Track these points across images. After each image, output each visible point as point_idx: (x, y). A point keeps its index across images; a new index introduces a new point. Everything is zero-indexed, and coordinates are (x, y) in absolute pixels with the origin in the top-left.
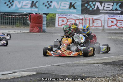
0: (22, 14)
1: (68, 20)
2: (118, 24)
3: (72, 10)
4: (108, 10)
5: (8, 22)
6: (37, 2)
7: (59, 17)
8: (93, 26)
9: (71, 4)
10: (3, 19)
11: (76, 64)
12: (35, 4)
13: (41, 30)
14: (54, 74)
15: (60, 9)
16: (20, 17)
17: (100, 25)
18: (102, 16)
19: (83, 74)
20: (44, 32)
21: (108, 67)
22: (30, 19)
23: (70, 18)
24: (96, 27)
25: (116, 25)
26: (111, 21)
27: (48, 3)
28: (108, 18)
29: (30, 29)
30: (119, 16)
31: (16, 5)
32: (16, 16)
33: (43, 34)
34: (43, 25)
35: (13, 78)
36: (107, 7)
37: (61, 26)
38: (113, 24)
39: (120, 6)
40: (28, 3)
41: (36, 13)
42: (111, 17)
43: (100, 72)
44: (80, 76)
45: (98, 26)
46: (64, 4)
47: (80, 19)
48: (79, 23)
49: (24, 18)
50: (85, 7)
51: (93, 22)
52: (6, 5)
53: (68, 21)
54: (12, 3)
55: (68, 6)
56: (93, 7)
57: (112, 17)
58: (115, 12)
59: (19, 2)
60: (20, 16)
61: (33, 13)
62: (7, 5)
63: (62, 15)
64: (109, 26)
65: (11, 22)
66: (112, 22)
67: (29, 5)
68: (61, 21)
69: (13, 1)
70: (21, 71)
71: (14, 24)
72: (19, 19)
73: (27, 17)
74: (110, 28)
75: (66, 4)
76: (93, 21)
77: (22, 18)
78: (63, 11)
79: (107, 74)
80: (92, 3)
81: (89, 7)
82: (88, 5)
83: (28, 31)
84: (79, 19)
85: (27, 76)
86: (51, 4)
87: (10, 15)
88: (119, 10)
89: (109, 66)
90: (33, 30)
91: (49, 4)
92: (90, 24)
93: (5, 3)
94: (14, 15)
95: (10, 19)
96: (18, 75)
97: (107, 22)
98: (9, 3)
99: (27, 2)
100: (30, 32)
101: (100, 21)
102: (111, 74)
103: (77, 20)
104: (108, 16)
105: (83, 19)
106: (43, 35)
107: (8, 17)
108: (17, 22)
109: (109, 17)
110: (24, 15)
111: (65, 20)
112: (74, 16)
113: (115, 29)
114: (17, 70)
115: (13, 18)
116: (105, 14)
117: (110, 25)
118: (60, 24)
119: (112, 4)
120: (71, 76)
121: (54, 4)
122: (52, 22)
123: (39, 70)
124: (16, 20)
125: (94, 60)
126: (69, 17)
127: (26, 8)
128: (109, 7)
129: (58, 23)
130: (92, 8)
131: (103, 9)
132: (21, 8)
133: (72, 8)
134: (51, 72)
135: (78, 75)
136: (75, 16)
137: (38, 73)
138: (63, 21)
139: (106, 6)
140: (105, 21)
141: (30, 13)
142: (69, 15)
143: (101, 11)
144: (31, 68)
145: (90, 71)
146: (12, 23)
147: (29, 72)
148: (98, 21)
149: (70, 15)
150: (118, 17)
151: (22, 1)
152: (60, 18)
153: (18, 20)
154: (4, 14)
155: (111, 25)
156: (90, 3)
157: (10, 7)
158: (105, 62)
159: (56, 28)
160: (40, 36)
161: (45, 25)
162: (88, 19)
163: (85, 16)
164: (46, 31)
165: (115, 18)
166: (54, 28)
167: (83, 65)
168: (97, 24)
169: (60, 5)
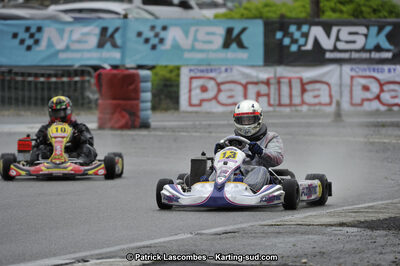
0: (69, 72)
2: (386, 97)
3: (234, 52)
4: (351, 51)
6: (117, 30)
7: (191, 78)
8: (303, 103)
10: (9, 88)
11: (272, 229)
12: (112, 36)
13: (136, 123)
15: (193, 49)
16: (65, 79)
17: (327, 100)
18: (330, 71)
19: (304, 261)
20: (145, 126)
21: (380, 236)
22: (99, 84)
23: (229, 79)
24: (312, 108)
25: (378, 97)
26: (360, 88)
28: (352, 78)
29: (100, 119)
30: (386, 71)
31: (49, 40)
32: (49, 76)
33: (144, 132)
34: (142, 105)
36: (347, 42)
37: (200, 105)
38: (368, 95)
39: (390, 37)
40: (88, 34)
41: (115, 67)
42: (361, 73)
43: (356, 251)
45: (320, 104)
46: (208, 34)
47: (263, 82)
48: (259, 95)
49: (76, 82)
50: (276, 42)
51: (304, 91)
52: (17, 41)
53: (219, 91)
54: (37, 36)
56: (302, 41)
57: (364, 74)
58: (375, 55)
59: (61, 32)
60: (63, 76)
61: (108, 67)
62: (22, 42)
63: (202, 71)
64: (354, 102)
66: (366, 88)
67: (94, 41)
68: (198, 91)
69: (39, 29)
70: (100, 254)
72: (60, 86)
73: (87, 78)
74: (359, 108)
75: (213, 34)
76: (304, 87)
77: (69, 83)
79: (378, 257)
80: (299, 29)
81: (287, 41)
82: (284, 36)
83: (94, 126)
84: (255, 80)
86: (163, 34)
87: (30, 75)
88: (388, 51)
89: (384, 232)
92: (294, 97)
93: (15, 36)
97: (348, 89)
98: (27, 35)
99: (86, 30)
100: (101, 127)
101: (325, 87)
102: (391, 257)
103: (250, 87)
104: (352, 70)
105: (272, 81)
106: (144, 136)
107: (23, 82)
109: (353, 74)
110: (77, 73)
111: (211, 85)
112: (241, 73)
113: (377, 112)
115: (42, 83)
116: (341, 65)
117: (357, 100)
118: (195, 101)
119: (363, 30)
121: (173, 35)
122: (167, 94)
124: (49, 89)
125: (330, 215)
126: (224, 75)
127: (82, 50)
128: (354, 42)
129: (190, 98)
130: (300, 47)
131: (335, 49)
132: (67, 49)
133: (234, 46)
136: (244, 74)
139: (344, 36)
140: (341, 86)
141: (96, 68)
142: (223, 68)
143: (328, 55)
145: (323, 250)
146: (36, 99)
148: (318, 86)
149: (226, 70)
150: (386, 73)
151: (68, 28)
152: (193, 80)
153: (57, 89)
154: (10, 72)
155: (363, 100)
157: (29, 48)
158: (366, 221)
159: (184, 112)
160: (134, 140)
161: (149, 105)
162: (287, 80)
163: (275, 73)
164: (153, 124)
165: (375, 74)
166: (176, 114)
167: (297, 232)
168: (316, 97)
169: (195, 36)
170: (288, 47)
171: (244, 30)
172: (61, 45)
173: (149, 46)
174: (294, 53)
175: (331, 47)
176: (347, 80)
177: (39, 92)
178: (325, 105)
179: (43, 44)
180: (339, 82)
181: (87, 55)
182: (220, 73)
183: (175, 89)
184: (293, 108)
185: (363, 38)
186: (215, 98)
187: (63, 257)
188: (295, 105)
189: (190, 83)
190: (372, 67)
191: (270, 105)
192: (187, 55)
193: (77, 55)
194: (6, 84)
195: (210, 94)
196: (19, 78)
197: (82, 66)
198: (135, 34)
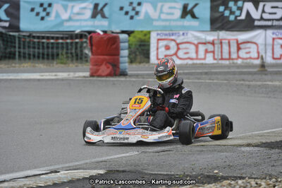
0: (72, 35)
1: (181, 46)
3: (189, 21)
4: (273, 20)
5: (39, 53)
6: (106, 5)
7: (158, 40)
8: (239, 57)
9: (185, 7)
10: (29, 47)
11: (198, 148)
12: (102, 9)
13: (117, 72)
14: (146, 171)
15: (159, 19)
16: (69, 41)
17: (256, 55)
18: (258, 35)
19: (216, 171)
20: (124, 74)
21: (275, 153)
22: (91, 45)
23: (185, 40)
24: (245, 61)
26: (279, 46)
27: (131, 8)
28: (274, 39)
29: (91, 69)
32: (57, 38)
33: (122, 79)
34: (121, 59)
35: (50, 183)
36: (270, 14)
40: (85, 8)
41: (105, 32)
42: (280, 36)
43: (256, 165)
44: (208, 176)
45: (250, 58)
46: (170, 8)
47: (209, 43)
48: (206, 51)
49: (77, 43)
50: (219, 14)
51: (239, 49)
52: (34, 13)
53: (178, 49)
54: (48, 10)
56: (238, 13)
60: (67, 38)
61: (99, 31)
62: (38, 14)
63: (166, 35)
64: (275, 56)
65: (46, 53)
68: (163, 49)
69: (50, 5)
70: (70, 167)
71: (53, 59)
72: (65, 46)
73: (84, 40)
74: (278, 61)
75: (174, 8)
76: (239, 46)
77: (72, 43)
78: (167, 23)
79: (271, 169)
80: (235, 4)
81: (227, 13)
82: (225, 10)
83: (88, 74)
84: (204, 41)
85: (84, 178)
86: (138, 9)
87: (43, 38)
89: (277, 150)
90: (98, 70)
91: (134, 9)
92: (232, 53)
93: (32, 10)
94: (53, 38)
95: (43, 46)
96: (63, 176)
97: (271, 47)
98: (42, 9)
99: (83, 5)
100: (92, 75)
101: (254, 46)
103: (200, 46)
104: (273, 34)
105: (216, 42)
106: (122, 81)
107: (39, 42)
108: (60, 52)
109: (274, 36)
110: (77, 36)
111: (173, 44)
112: (193, 36)
114: (60, 166)
115: (52, 43)
116: (266, 30)
117: (277, 55)
118: (161, 56)
120: (187, 176)
121: (146, 9)
122: (141, 50)
123: (111, 165)
124: (57, 48)
125: (240, 138)
126: (182, 37)
127: (81, 20)
128: (275, 13)
129: (157, 54)
130: (236, 17)
131: (262, 19)
132: (70, 19)
133: (189, 17)
134: (139, 169)
135: (201, 174)
136: (195, 37)
137: (109, 172)
138: (167, 48)
139: (268, 9)
140: (265, 45)
141: (90, 32)
142: (181, 33)
143: (257, 23)
144: (93, 160)
145: (231, 164)
146: (48, 55)
147: (89, 169)
148: (249, 45)
149: (183, 34)
151: (70, 4)
152: (160, 41)
153: (63, 48)
154: (29, 36)
155: (281, 55)
156: (231, 4)
157: (42, 19)
158: (267, 143)
159: (152, 64)
160: (114, 84)
161: (127, 59)
162: (227, 41)
163: (218, 36)
164: (129, 73)
166: (147, 65)
167: (215, 150)
168: (247, 53)
169: (161, 10)
171: (196, 5)
172: (65, 16)
173: (128, 17)
174: (232, 21)
175: (259, 17)
176: (270, 41)
177: (50, 50)
178: (254, 59)
179: (53, 15)
180: (264, 43)
182: (179, 36)
183: (146, 48)
184: (231, 61)
185: (281, 10)
186: (176, 54)
187: (42, 169)
188: (233, 59)
189: (158, 43)
191: (215, 59)
192: (155, 23)
193: (77, 24)
194: (26, 44)
195: (172, 51)
196: (36, 40)
197: (82, 31)
198: (119, 8)
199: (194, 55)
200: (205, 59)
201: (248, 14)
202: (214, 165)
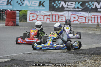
2: (79, 20)
4: (71, 8)
7: (30, 14)
8: (58, 21)
12: (10, 2)
13: (15, 24)
14: (25, 60)
15: (31, 6)
18: (66, 13)
19: (50, 61)
20: (17, 25)
22: (6, 15)
23: (40, 14)
24: (61, 22)
25: (77, 20)
26: (73, 17)
28: (71, 15)
29: (6, 23)
33: (17, 27)
34: (17, 20)
36: (70, 6)
37: (32, 21)
38: (75, 19)
39: (81, 5)
41: (11, 10)
42: (73, 14)
43: (64, 59)
44: (47, 63)
45: (63, 21)
46: (35, 2)
47: (48, 15)
48: (47, 18)
49: (1, 14)
50: (52, 5)
51: (59, 18)
53: (37, 17)
55: (38, 4)
56: (59, 5)
57: (74, 14)
58: (77, 9)
61: (9, 10)
63: (33, 12)
66: (74, 18)
68: (32, 17)
73: (4, 13)
74: (73, 23)
75: (36, 2)
78: (34, 8)
79: (69, 61)
80: (58, 2)
81: (55, 5)
82: (54, 4)
83: (4, 25)
84: (46, 15)
85: (3, 62)
86: (23, 2)
88: (80, 8)
89: (72, 54)
90: (8, 24)
91: (22, 2)
97: (70, 18)
100: (6, 25)
101: (64, 17)
102: (73, 61)
103: (45, 16)
104: (71, 13)
105: (50, 15)
106: (17, 28)
109: (71, 14)
110: (1, 11)
111: (35, 15)
112: (43, 13)
113: (77, 24)
116: (68, 11)
117: (72, 21)
119: (74, 3)
120: (40, 62)
121: (26, 2)
122: (24, 17)
126: (39, 13)
128: (72, 6)
129: (30, 19)
131: (67, 7)
133: (41, 6)
134: (22, 59)
135: (45, 62)
137: (12, 60)
140: (68, 17)
141: (6, 10)
142: (38, 11)
143: (65, 9)
144: (6, 56)
145: (55, 59)
147: (4, 59)
148: (62, 17)
149: (39, 12)
150: (80, 14)
152: (31, 14)
155: (74, 21)
156: (56, 2)
159: (28, 22)
160: (14, 29)
161: (19, 20)
162: (55, 15)
163: (52, 13)
164: (19, 25)
165: (77, 14)
166: (26, 22)
167: (50, 54)
168: (62, 19)
169: (32, 3)
170: (55, 6)
171: (44, 2)
173: (20, 5)
174: (56, 8)
175: (66, 7)
176: (70, 15)
181: (4, 7)
182: (38, 12)
183: (26, 16)
185: (74, 5)
186: (36, 19)
188: (56, 21)
189: (30, 15)
190: (76, 12)
191: (50, 21)
192: (29, 8)
193: (1, 7)
197: (3, 10)
198: (16, 2)
199: (43, 20)
200: (46, 21)
201: (62, 5)
202: (49, 59)
